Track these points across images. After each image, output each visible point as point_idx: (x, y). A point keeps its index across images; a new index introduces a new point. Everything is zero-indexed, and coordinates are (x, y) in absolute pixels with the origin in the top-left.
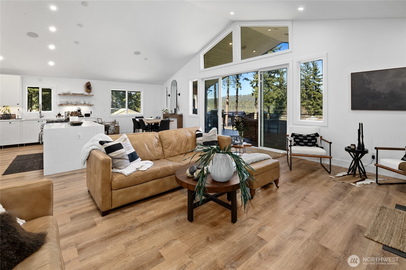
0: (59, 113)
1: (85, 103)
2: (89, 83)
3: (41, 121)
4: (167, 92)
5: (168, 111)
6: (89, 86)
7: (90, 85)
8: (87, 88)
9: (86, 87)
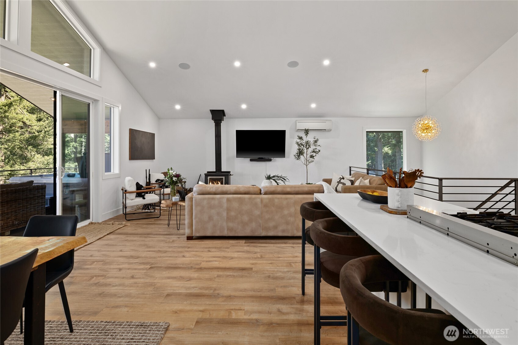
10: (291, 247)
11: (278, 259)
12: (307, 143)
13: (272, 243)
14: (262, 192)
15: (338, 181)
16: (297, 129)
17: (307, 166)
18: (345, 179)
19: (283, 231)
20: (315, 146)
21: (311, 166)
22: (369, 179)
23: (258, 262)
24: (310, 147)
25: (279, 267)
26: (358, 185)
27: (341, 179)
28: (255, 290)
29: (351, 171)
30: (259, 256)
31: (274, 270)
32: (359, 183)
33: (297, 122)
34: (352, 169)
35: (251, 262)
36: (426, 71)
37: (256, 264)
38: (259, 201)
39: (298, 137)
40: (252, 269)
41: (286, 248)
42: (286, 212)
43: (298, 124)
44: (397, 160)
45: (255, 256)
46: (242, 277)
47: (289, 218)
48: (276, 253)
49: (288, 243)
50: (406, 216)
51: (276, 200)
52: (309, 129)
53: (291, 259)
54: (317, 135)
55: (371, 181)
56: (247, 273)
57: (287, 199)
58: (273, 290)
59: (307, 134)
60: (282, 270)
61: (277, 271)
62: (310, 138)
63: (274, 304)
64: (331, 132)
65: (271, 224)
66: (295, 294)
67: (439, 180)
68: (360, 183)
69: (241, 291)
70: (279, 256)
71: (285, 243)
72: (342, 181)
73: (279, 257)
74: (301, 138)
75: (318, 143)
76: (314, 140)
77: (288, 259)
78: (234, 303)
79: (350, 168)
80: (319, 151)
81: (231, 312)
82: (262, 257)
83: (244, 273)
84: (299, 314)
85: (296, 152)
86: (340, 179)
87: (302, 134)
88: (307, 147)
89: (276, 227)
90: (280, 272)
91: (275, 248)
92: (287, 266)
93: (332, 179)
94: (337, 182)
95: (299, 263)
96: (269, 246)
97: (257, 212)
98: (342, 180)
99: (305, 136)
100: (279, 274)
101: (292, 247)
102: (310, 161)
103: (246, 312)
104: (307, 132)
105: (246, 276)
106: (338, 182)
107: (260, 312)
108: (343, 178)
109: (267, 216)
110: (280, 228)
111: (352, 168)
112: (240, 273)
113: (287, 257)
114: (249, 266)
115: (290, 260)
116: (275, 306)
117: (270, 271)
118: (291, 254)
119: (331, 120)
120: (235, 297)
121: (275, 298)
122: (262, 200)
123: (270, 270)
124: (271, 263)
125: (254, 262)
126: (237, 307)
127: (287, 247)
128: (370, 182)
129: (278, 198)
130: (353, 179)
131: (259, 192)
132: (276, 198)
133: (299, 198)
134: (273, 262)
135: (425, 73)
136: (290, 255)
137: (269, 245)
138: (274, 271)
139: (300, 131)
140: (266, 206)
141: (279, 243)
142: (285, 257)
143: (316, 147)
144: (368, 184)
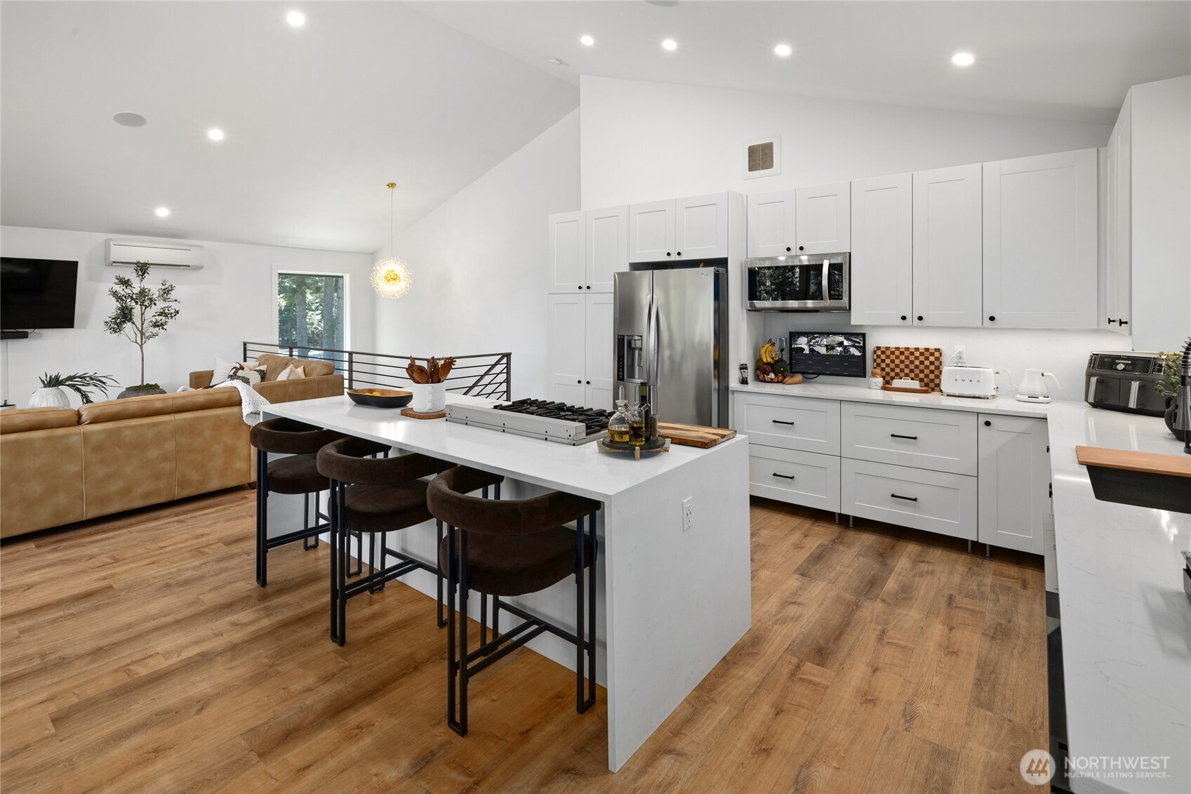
10: (176, 523)
11: (162, 551)
12: (143, 293)
13: (119, 528)
14: (84, 418)
15: (231, 373)
16: (112, 259)
17: (141, 346)
18: (246, 369)
19: (146, 495)
20: (165, 301)
21: (150, 345)
22: (302, 367)
23: (116, 571)
24: (155, 304)
25: (176, 562)
26: (285, 379)
27: (237, 369)
28: (155, 616)
29: (247, 351)
30: (108, 560)
31: (169, 571)
32: (287, 376)
33: (112, 243)
34: (249, 347)
35: (95, 576)
36: (392, 185)
37: (113, 575)
38: (76, 440)
39: (117, 281)
40: (110, 587)
41: (165, 527)
42: (153, 453)
43: (113, 247)
44: (298, 320)
45: (96, 562)
46: (97, 608)
47: (162, 465)
48: (147, 541)
49: (162, 518)
50: (444, 419)
51: (128, 432)
52: (150, 262)
53: (195, 542)
54: (171, 277)
55: (307, 370)
56: (104, 599)
57: (155, 425)
58: (196, 602)
59: (144, 274)
60: (189, 565)
61: (179, 571)
62: (152, 283)
63: (217, 621)
64: (201, 271)
65: (114, 487)
66: (247, 591)
67: (428, 362)
68: (289, 375)
69: (119, 630)
70: (161, 544)
71: (156, 519)
72: (240, 373)
73: (162, 548)
74: (126, 283)
75: (173, 295)
76: (164, 287)
77: (187, 544)
78: (123, 655)
79: (245, 344)
80: (177, 312)
81: (129, 670)
82: (116, 560)
83: (94, 601)
84: (276, 613)
85: (113, 315)
86: (234, 370)
87: (130, 274)
88: (146, 303)
89: (126, 491)
90: (187, 569)
91: (135, 535)
92: (193, 557)
93: (213, 371)
94: (227, 376)
95: (217, 543)
96: (119, 536)
97: (72, 468)
98: (240, 371)
99: (138, 279)
100: (189, 574)
101: (177, 521)
102: (147, 334)
103: (167, 655)
104: (142, 268)
105: (108, 604)
106: (230, 376)
107: (197, 643)
108: (242, 368)
109: (101, 472)
110: (140, 490)
111: (247, 345)
112: (85, 605)
113: (181, 543)
114: (98, 586)
115: (195, 545)
116: (219, 622)
117: (160, 576)
118: (187, 533)
119: (202, 246)
120: (115, 645)
121: (212, 612)
122: (86, 437)
123: (158, 574)
124: (153, 563)
125: (104, 574)
126: (139, 657)
127: (167, 525)
128: (304, 371)
129: (133, 427)
130: (263, 368)
131: (76, 419)
132: (126, 427)
133: (185, 420)
134: (155, 559)
135: (391, 189)
136: (185, 536)
137: (116, 533)
138: (170, 573)
139: (120, 264)
140: (98, 448)
141: (138, 523)
142: (177, 544)
143: (170, 304)
144: (303, 376)
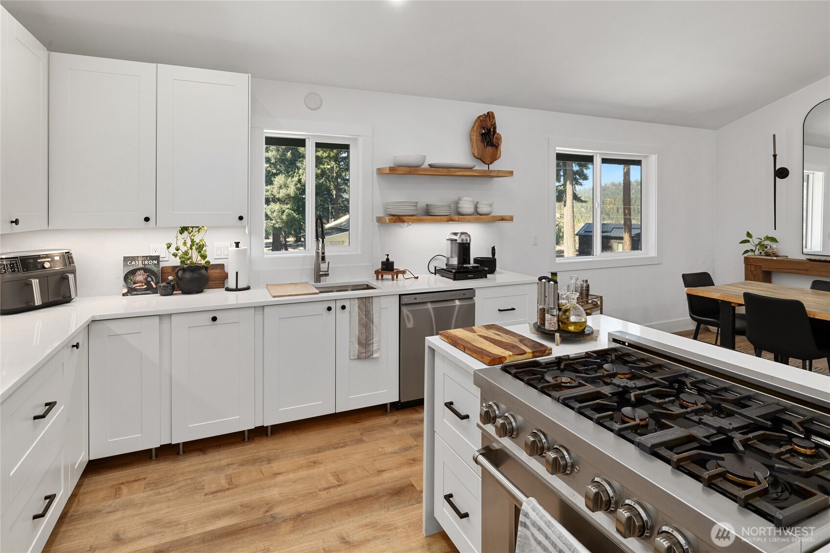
0: (388, 259)
1: (476, 212)
2: (490, 116)
3: (339, 304)
4: (775, 156)
5: (774, 245)
6: (489, 130)
7: (495, 128)
8: (483, 141)
9: (479, 138)
